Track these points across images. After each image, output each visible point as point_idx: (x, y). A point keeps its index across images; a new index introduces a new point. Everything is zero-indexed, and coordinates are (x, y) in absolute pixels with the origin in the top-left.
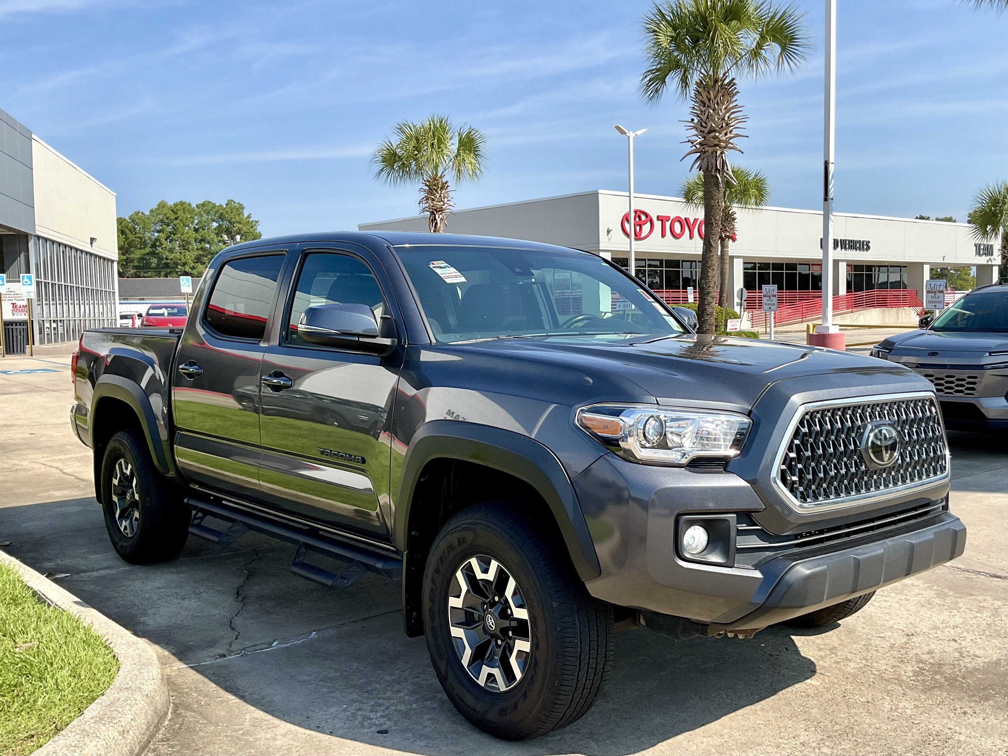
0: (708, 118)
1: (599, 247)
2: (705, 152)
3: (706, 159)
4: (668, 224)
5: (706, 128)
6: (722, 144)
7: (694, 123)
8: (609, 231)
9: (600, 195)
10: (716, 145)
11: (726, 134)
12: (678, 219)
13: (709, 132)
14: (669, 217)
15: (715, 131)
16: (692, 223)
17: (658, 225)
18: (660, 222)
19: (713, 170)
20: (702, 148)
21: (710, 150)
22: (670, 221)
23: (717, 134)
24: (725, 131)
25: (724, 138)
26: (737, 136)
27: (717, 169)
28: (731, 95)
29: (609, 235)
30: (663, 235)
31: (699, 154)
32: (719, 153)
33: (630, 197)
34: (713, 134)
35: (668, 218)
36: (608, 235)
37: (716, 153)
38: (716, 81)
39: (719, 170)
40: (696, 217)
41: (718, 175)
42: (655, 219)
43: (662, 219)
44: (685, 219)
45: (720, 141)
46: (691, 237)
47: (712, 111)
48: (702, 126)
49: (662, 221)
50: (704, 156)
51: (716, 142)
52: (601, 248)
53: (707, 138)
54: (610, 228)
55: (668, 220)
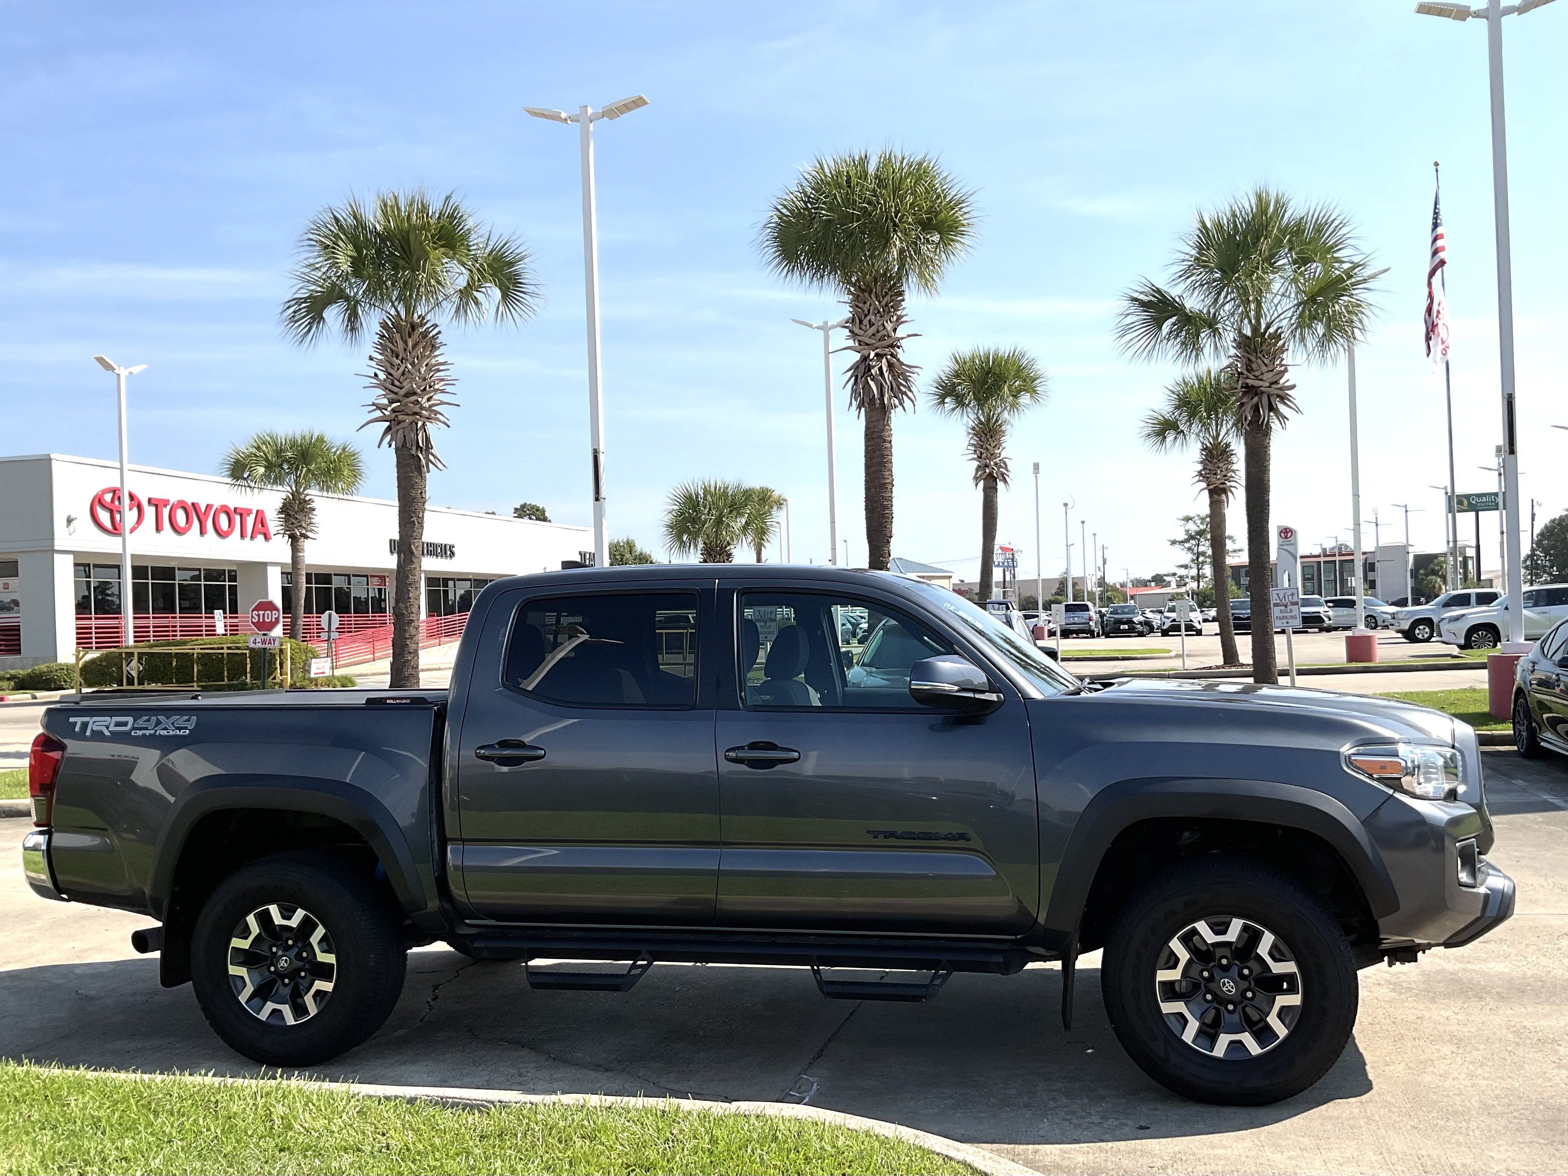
0: (403, 374)
1: (53, 546)
2: (399, 423)
3: (401, 431)
4: (166, 512)
5: (401, 388)
6: (424, 412)
7: (379, 380)
8: (70, 521)
9: (54, 463)
10: (416, 414)
11: (429, 400)
12: (183, 505)
13: (407, 395)
14: (168, 501)
15: (415, 394)
16: (203, 511)
17: (150, 512)
18: (153, 509)
19: (414, 448)
20: (394, 415)
21: (408, 419)
22: (169, 507)
23: (420, 399)
24: (428, 396)
25: (427, 405)
26: (442, 403)
27: (418, 446)
28: (434, 347)
29: (72, 526)
30: (159, 528)
31: (388, 424)
32: (420, 424)
33: (121, 469)
34: (414, 398)
35: (166, 503)
36: (68, 526)
37: (417, 424)
38: (413, 327)
39: (421, 448)
40: (210, 503)
41: (420, 455)
42: (145, 503)
43: (157, 504)
44: (193, 504)
45: (422, 408)
46: (202, 532)
47: (410, 367)
48: (393, 384)
49: (156, 506)
50: (399, 427)
51: (416, 409)
52: (56, 548)
53: (403, 402)
54: (73, 516)
55: (165, 506)
